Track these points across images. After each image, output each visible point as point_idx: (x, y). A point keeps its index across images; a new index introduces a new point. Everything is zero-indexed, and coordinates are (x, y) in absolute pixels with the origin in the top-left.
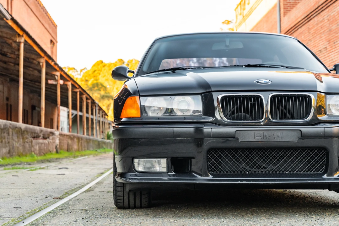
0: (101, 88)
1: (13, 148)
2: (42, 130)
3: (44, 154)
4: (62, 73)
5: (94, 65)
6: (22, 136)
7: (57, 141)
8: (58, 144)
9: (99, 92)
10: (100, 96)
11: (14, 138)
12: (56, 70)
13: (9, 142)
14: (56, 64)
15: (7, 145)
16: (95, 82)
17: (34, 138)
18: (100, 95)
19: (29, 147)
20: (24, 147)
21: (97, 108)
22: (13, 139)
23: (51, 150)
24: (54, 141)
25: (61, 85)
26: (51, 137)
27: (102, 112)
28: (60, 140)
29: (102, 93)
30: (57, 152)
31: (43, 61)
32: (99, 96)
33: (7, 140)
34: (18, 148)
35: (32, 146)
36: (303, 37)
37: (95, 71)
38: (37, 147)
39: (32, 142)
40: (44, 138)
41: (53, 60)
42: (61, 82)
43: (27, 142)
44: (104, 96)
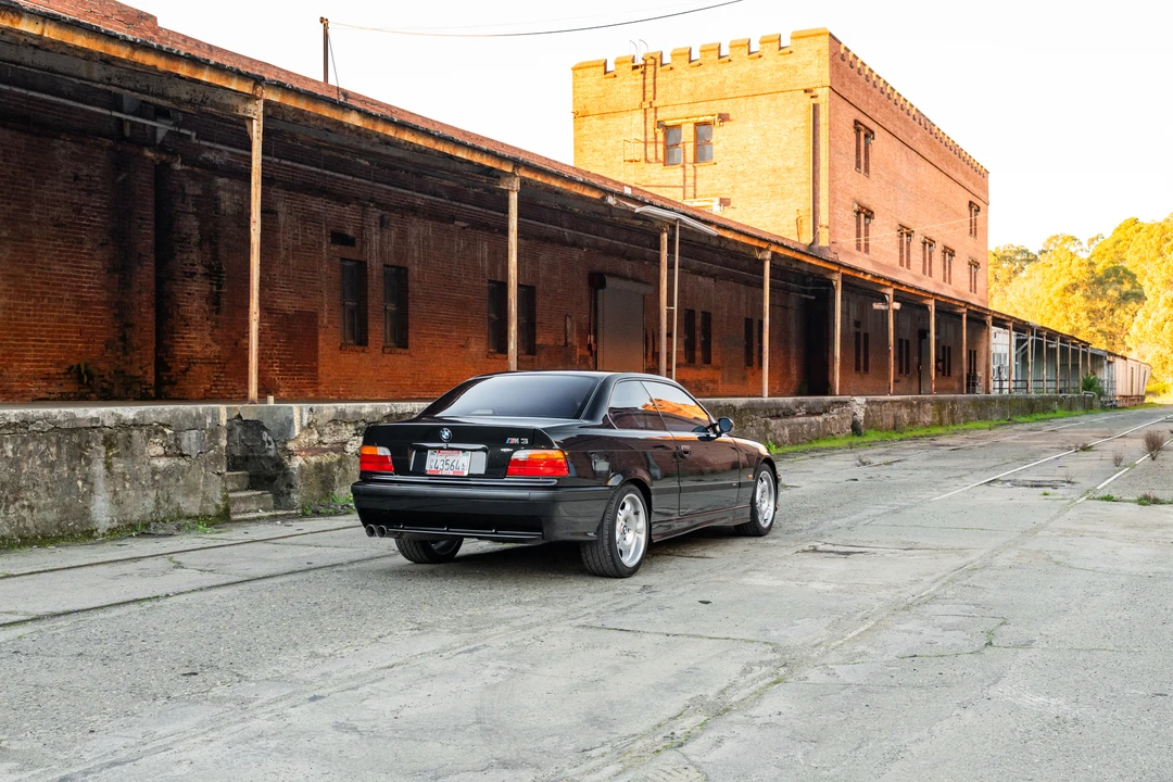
0: (1125, 277)
2: (802, 401)
3: (809, 441)
4: (901, 288)
5: (1119, 229)
6: (734, 418)
7: (858, 414)
8: (861, 418)
9: (1119, 286)
10: (1120, 295)
14: (879, 278)
16: (1111, 265)
17: (775, 417)
18: (1120, 292)
19: (758, 434)
23: (834, 432)
26: (835, 411)
28: (866, 412)
29: (1127, 287)
30: (855, 433)
32: (1116, 294)
35: (769, 431)
37: (1118, 242)
38: (785, 432)
39: (767, 425)
40: (812, 414)
41: (868, 273)
42: (898, 306)
43: (750, 426)
44: (1127, 294)
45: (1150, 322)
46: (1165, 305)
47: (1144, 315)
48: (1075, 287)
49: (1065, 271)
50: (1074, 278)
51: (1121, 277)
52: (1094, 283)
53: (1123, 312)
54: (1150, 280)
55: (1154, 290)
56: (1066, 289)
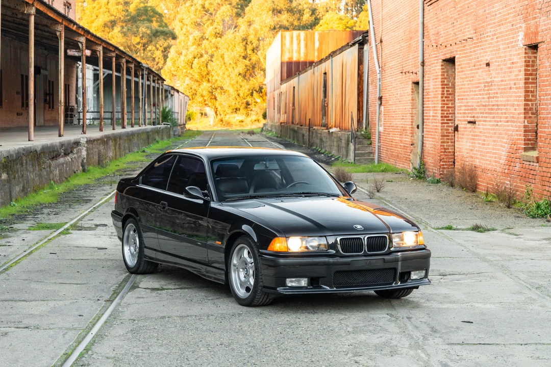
0: (153, 17)
1: (28, 181)
2: (63, 143)
3: (66, 178)
4: (89, 37)
6: (38, 161)
7: (84, 153)
8: (85, 156)
9: (149, 24)
10: (151, 32)
11: (28, 168)
12: (80, 35)
13: (22, 176)
14: (79, 27)
15: (21, 180)
16: (142, 5)
17: (53, 159)
19: (47, 175)
20: (40, 176)
21: (145, 72)
22: (27, 170)
23: (75, 170)
24: (79, 154)
25: (87, 57)
26: (75, 150)
27: (154, 76)
28: (87, 150)
29: (155, 25)
30: (84, 170)
31: (60, 30)
32: (147, 31)
33: (21, 174)
34: (34, 179)
35: (51, 172)
36: (448, 11)
38: (57, 172)
39: (50, 166)
40: (66, 154)
41: (75, 24)
42: (88, 53)
43: (44, 168)
44: (157, 31)
45: (182, 57)
46: (194, 44)
47: (177, 52)
48: (113, 24)
49: (103, 9)
50: (112, 15)
51: (150, 16)
52: (129, 21)
53: (154, 48)
54: (181, 21)
55: (184, 30)
56: (105, 25)
